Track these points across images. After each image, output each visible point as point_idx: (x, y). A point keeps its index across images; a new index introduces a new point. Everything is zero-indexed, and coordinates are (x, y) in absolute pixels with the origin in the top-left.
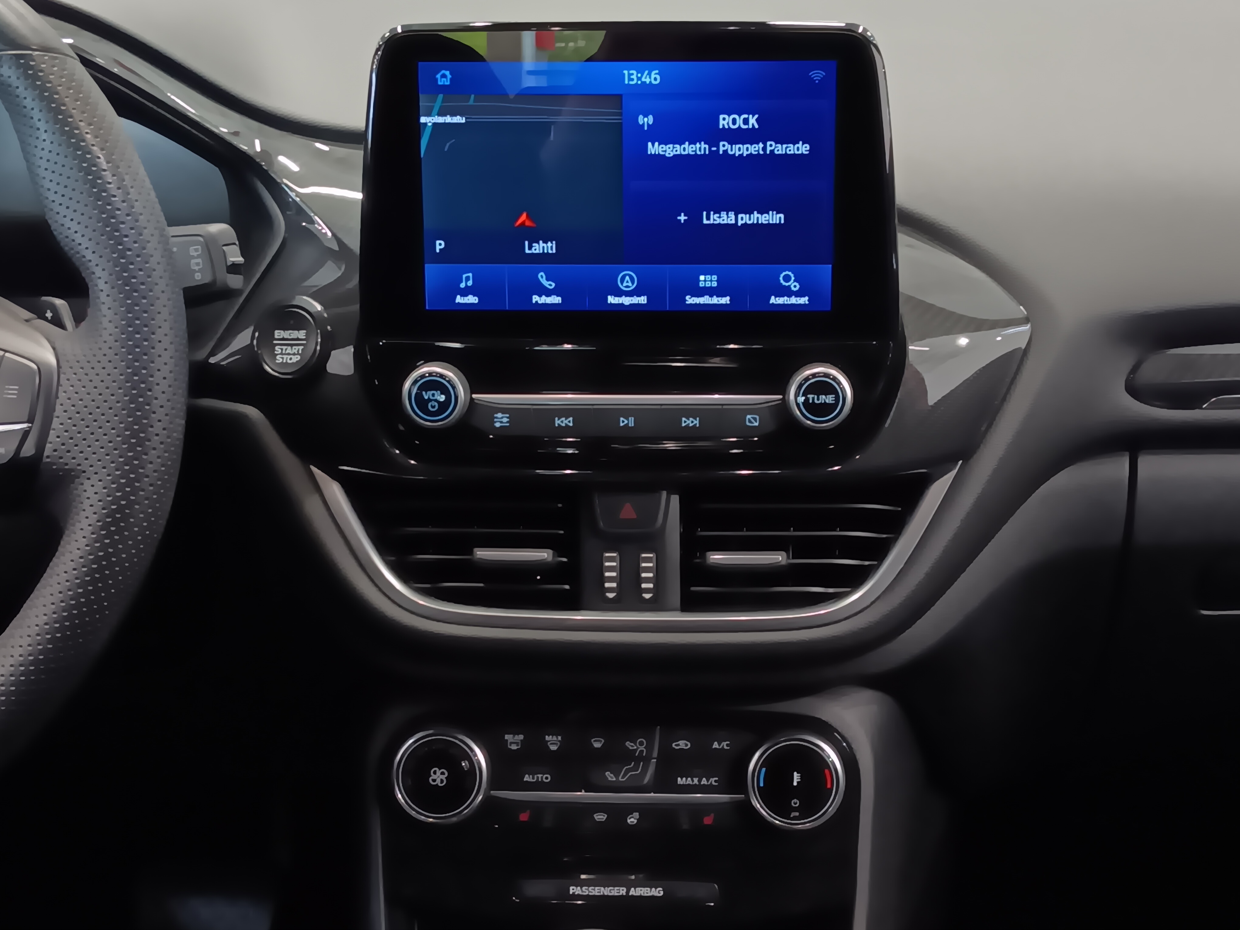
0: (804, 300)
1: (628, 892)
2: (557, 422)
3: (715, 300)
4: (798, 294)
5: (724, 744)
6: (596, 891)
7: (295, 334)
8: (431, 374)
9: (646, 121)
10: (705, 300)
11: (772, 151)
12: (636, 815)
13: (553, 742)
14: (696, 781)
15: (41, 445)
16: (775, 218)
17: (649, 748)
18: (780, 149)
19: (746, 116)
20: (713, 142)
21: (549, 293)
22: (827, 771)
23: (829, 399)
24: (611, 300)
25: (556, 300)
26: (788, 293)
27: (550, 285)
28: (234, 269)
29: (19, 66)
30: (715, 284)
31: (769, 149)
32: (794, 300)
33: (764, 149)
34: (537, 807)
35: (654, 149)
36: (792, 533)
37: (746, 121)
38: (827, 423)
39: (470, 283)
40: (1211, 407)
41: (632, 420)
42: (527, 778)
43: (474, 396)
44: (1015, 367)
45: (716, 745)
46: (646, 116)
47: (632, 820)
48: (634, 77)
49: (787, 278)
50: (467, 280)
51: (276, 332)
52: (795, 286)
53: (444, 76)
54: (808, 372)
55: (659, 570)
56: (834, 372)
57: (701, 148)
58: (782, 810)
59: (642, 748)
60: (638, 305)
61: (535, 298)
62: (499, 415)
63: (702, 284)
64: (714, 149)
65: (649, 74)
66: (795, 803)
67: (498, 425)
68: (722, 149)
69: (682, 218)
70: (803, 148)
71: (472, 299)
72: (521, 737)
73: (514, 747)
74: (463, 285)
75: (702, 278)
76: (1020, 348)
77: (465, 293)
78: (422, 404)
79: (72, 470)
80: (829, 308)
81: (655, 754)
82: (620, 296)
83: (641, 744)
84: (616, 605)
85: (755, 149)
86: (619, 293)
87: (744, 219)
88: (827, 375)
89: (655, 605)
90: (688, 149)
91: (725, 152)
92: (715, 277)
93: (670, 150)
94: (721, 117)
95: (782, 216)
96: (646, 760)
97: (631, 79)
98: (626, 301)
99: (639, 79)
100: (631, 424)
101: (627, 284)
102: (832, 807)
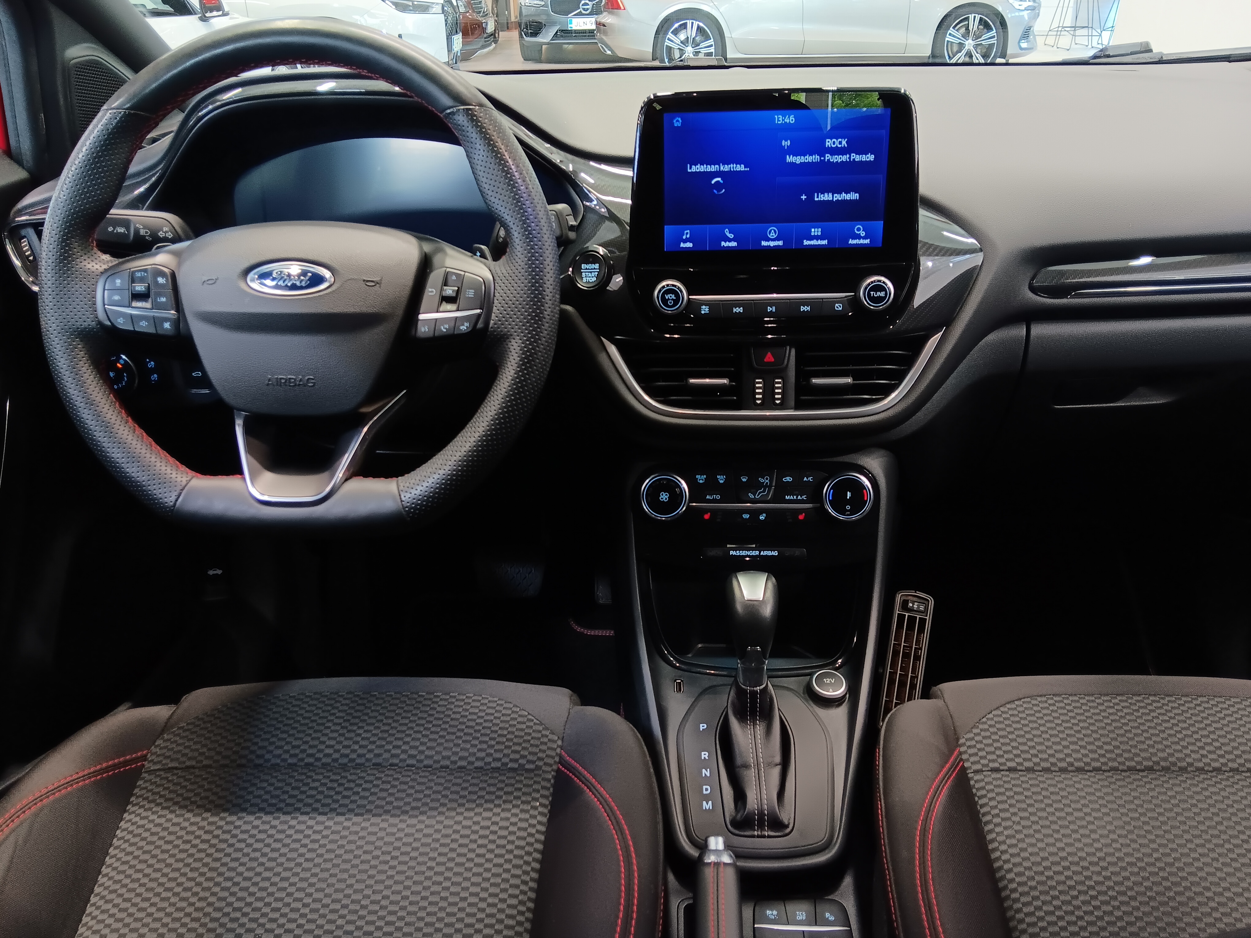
0: (867, 241)
1: (760, 553)
2: (735, 310)
3: (820, 242)
4: (864, 238)
5: (810, 479)
6: (743, 553)
7: (593, 266)
8: (668, 285)
9: (786, 143)
10: (814, 242)
11: (854, 159)
12: (764, 515)
13: (721, 479)
14: (795, 497)
15: (487, 323)
16: (854, 196)
17: (771, 481)
18: (858, 158)
19: (840, 140)
20: (822, 155)
21: (730, 240)
22: (865, 491)
23: (882, 294)
24: (764, 243)
25: (734, 244)
26: (859, 237)
27: (731, 236)
28: (572, 228)
29: (468, 115)
30: (820, 234)
31: (852, 158)
32: (862, 241)
33: (850, 158)
34: (714, 512)
35: (790, 159)
36: (851, 367)
37: (840, 143)
38: (881, 306)
39: (688, 236)
40: (1072, 297)
41: (774, 308)
42: (708, 497)
43: (690, 297)
44: (975, 276)
45: (805, 479)
46: (786, 140)
47: (762, 517)
48: (781, 119)
49: (859, 229)
50: (687, 234)
51: (583, 265)
52: (863, 234)
53: (678, 121)
54: (869, 281)
55: (784, 388)
56: (883, 279)
57: (815, 158)
58: (842, 512)
59: (767, 481)
60: (778, 246)
61: (723, 244)
62: (704, 307)
63: (812, 234)
64: (822, 158)
65: (789, 117)
66: (848, 507)
67: (703, 312)
68: (827, 158)
69: (804, 197)
70: (871, 157)
71: (689, 245)
72: (705, 476)
73: (701, 482)
74: (684, 237)
75: (813, 230)
76: (978, 266)
77: (685, 241)
78: (665, 301)
79: (505, 335)
80: (881, 245)
81: (774, 484)
82: (768, 241)
83: (767, 479)
84: (762, 407)
85: (845, 158)
86: (768, 240)
87: (837, 197)
88: (880, 281)
89: (782, 407)
90: (809, 159)
91: (829, 160)
92: (820, 230)
93: (798, 160)
94: (827, 140)
95: (857, 195)
96: (770, 487)
97: (778, 120)
98: (772, 244)
99: (783, 120)
100: (774, 310)
101: (772, 235)
102: (867, 507)
